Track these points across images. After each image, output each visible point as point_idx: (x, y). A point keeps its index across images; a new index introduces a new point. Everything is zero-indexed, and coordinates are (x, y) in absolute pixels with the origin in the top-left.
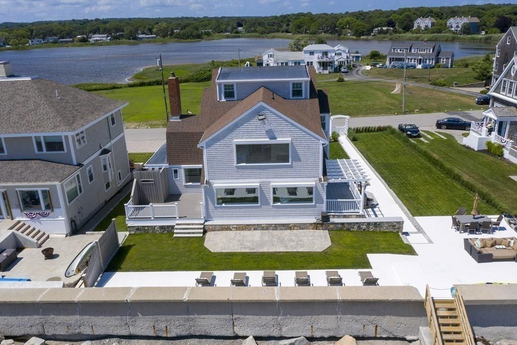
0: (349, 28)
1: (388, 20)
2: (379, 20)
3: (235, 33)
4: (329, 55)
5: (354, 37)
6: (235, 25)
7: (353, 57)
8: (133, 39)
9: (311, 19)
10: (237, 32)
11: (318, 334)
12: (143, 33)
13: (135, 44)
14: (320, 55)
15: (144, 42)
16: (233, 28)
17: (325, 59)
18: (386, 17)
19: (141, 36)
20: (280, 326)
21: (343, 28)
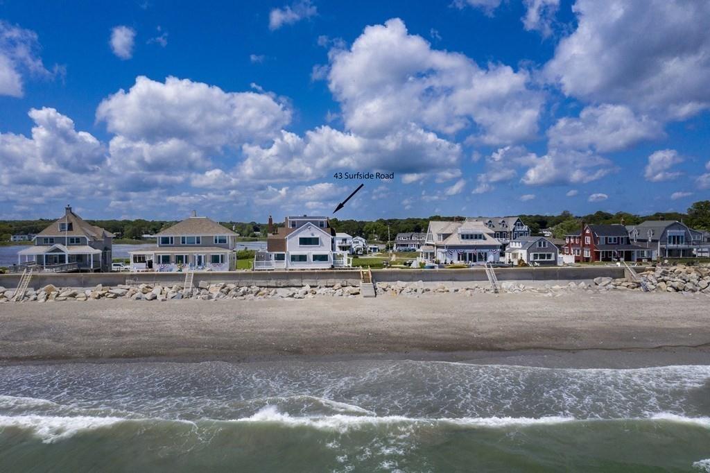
0: (375, 233)
1: (414, 225)
2: (406, 225)
3: (252, 236)
4: (348, 242)
5: (381, 242)
6: (252, 228)
7: (371, 248)
8: (136, 238)
9: (337, 223)
10: (255, 236)
11: (329, 285)
12: (147, 233)
13: (139, 243)
14: (341, 241)
15: (148, 242)
16: (250, 231)
17: (344, 245)
18: (414, 223)
19: (145, 236)
20: (317, 282)
21: (370, 233)
